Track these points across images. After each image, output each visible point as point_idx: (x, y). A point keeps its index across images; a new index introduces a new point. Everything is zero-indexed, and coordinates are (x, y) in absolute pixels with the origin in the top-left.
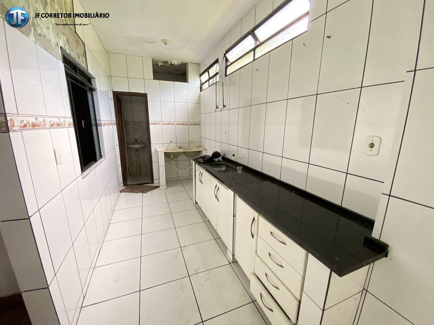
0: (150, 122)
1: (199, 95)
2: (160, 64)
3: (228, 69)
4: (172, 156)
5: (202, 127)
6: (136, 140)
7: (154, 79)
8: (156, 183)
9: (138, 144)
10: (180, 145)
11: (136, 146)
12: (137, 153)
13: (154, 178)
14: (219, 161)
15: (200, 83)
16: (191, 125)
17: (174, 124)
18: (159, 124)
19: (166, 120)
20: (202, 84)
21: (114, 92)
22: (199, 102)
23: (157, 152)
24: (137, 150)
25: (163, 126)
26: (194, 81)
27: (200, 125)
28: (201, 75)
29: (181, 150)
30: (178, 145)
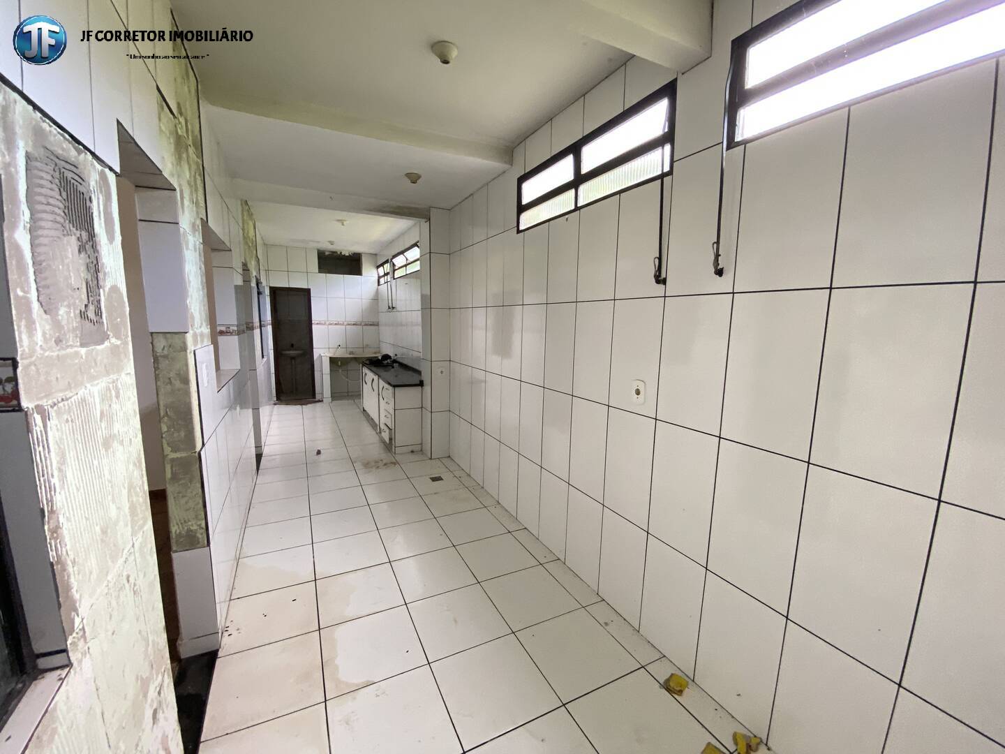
0: (313, 322)
1: (375, 289)
2: (327, 253)
3: (396, 272)
4: (339, 362)
5: (381, 328)
6: (292, 345)
7: (320, 272)
8: (318, 397)
9: (296, 350)
10: (351, 350)
11: (292, 353)
12: (293, 362)
13: (316, 392)
14: (388, 363)
15: (377, 276)
16: (366, 325)
17: (343, 324)
18: (325, 324)
19: (333, 319)
20: (379, 278)
21: (271, 288)
22: (376, 298)
23: (320, 357)
24: (293, 358)
25: (330, 327)
26: (370, 274)
27: (378, 325)
28: (378, 267)
29: (352, 356)
30: (349, 350)
